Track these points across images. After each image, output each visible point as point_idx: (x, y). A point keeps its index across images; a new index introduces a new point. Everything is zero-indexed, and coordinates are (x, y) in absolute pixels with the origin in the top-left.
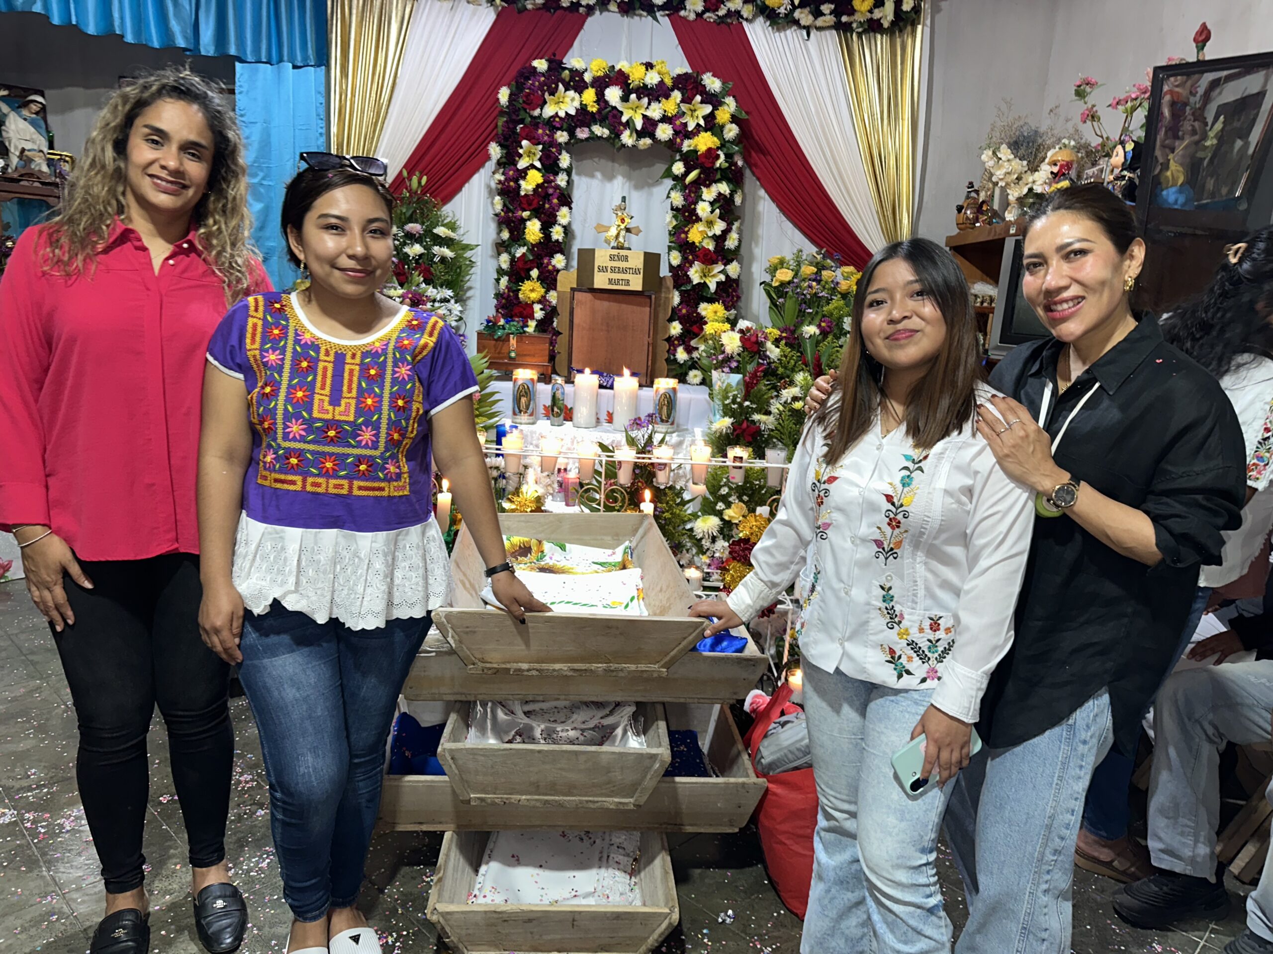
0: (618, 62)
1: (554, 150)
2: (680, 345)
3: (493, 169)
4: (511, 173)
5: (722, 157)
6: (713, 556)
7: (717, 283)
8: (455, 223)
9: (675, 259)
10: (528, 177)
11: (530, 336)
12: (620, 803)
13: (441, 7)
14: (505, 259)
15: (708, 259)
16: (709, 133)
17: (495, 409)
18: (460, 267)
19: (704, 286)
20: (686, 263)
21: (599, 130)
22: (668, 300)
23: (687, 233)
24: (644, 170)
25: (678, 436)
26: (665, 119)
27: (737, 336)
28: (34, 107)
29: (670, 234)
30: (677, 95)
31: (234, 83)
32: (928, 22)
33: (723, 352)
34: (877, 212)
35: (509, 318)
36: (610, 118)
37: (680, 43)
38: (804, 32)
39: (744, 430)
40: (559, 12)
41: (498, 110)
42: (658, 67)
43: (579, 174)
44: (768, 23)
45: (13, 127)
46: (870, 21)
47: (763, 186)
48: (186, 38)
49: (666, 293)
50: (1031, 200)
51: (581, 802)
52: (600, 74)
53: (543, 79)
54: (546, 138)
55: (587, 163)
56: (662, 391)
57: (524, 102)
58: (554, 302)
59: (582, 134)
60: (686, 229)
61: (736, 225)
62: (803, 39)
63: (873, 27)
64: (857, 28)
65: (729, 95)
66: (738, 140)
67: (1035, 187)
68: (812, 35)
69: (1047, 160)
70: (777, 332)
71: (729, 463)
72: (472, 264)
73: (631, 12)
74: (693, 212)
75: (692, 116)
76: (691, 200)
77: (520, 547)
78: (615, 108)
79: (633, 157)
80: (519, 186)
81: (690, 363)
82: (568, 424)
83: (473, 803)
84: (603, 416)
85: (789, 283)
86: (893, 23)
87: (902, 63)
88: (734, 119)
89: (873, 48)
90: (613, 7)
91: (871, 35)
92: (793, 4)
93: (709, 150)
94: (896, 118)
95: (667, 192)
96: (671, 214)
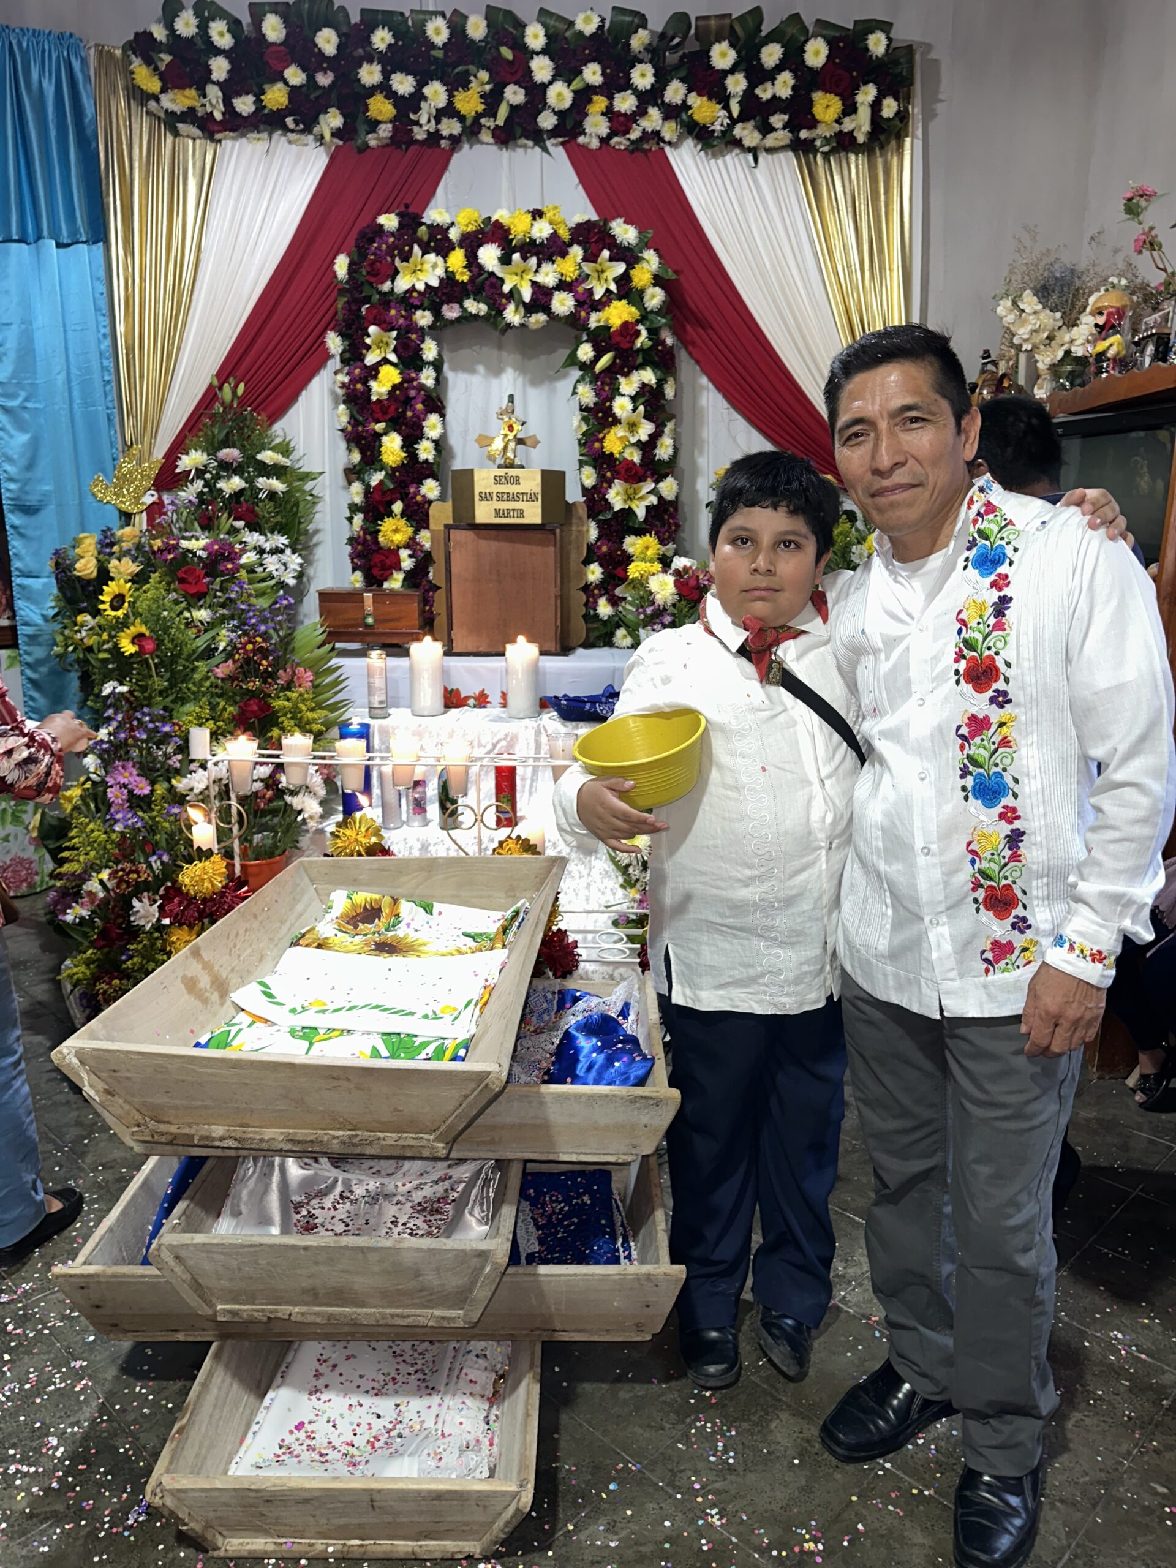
0: (495, 211)
1: (414, 337)
2: (601, 595)
3: (336, 367)
4: (357, 371)
5: (644, 333)
7: (647, 507)
8: (288, 444)
9: (588, 477)
10: (380, 376)
11: (396, 593)
12: (445, 1317)
13: (253, 151)
14: (357, 489)
15: (633, 475)
16: (624, 302)
18: (297, 505)
19: (629, 513)
20: (604, 482)
21: (473, 306)
22: (582, 534)
23: (601, 441)
24: (543, 358)
26: (563, 285)
27: (669, 580)
29: (580, 444)
30: (577, 252)
32: (919, 133)
33: (653, 603)
36: (487, 288)
37: (582, 181)
38: (750, 157)
40: (413, 148)
41: (336, 287)
42: (549, 215)
43: (454, 369)
44: (699, 147)
46: (840, 135)
47: (705, 371)
49: (577, 525)
50: (1069, 368)
51: (382, 1314)
52: (471, 228)
53: (391, 240)
54: (401, 321)
55: (465, 353)
57: (369, 273)
58: (427, 545)
59: (451, 312)
60: (601, 436)
61: (669, 427)
62: (749, 167)
63: (844, 143)
64: (822, 146)
65: (649, 248)
66: (666, 309)
67: (1073, 349)
68: (761, 160)
69: (1088, 310)
72: (315, 499)
73: (511, 142)
74: (609, 412)
75: (599, 279)
76: (604, 394)
78: (492, 274)
79: (524, 341)
80: (369, 389)
81: (616, 619)
86: (870, 137)
87: (887, 192)
88: (658, 281)
89: (846, 173)
90: (486, 136)
91: (843, 154)
92: (730, 117)
93: (625, 324)
94: (882, 269)
95: (573, 387)
96: (579, 415)
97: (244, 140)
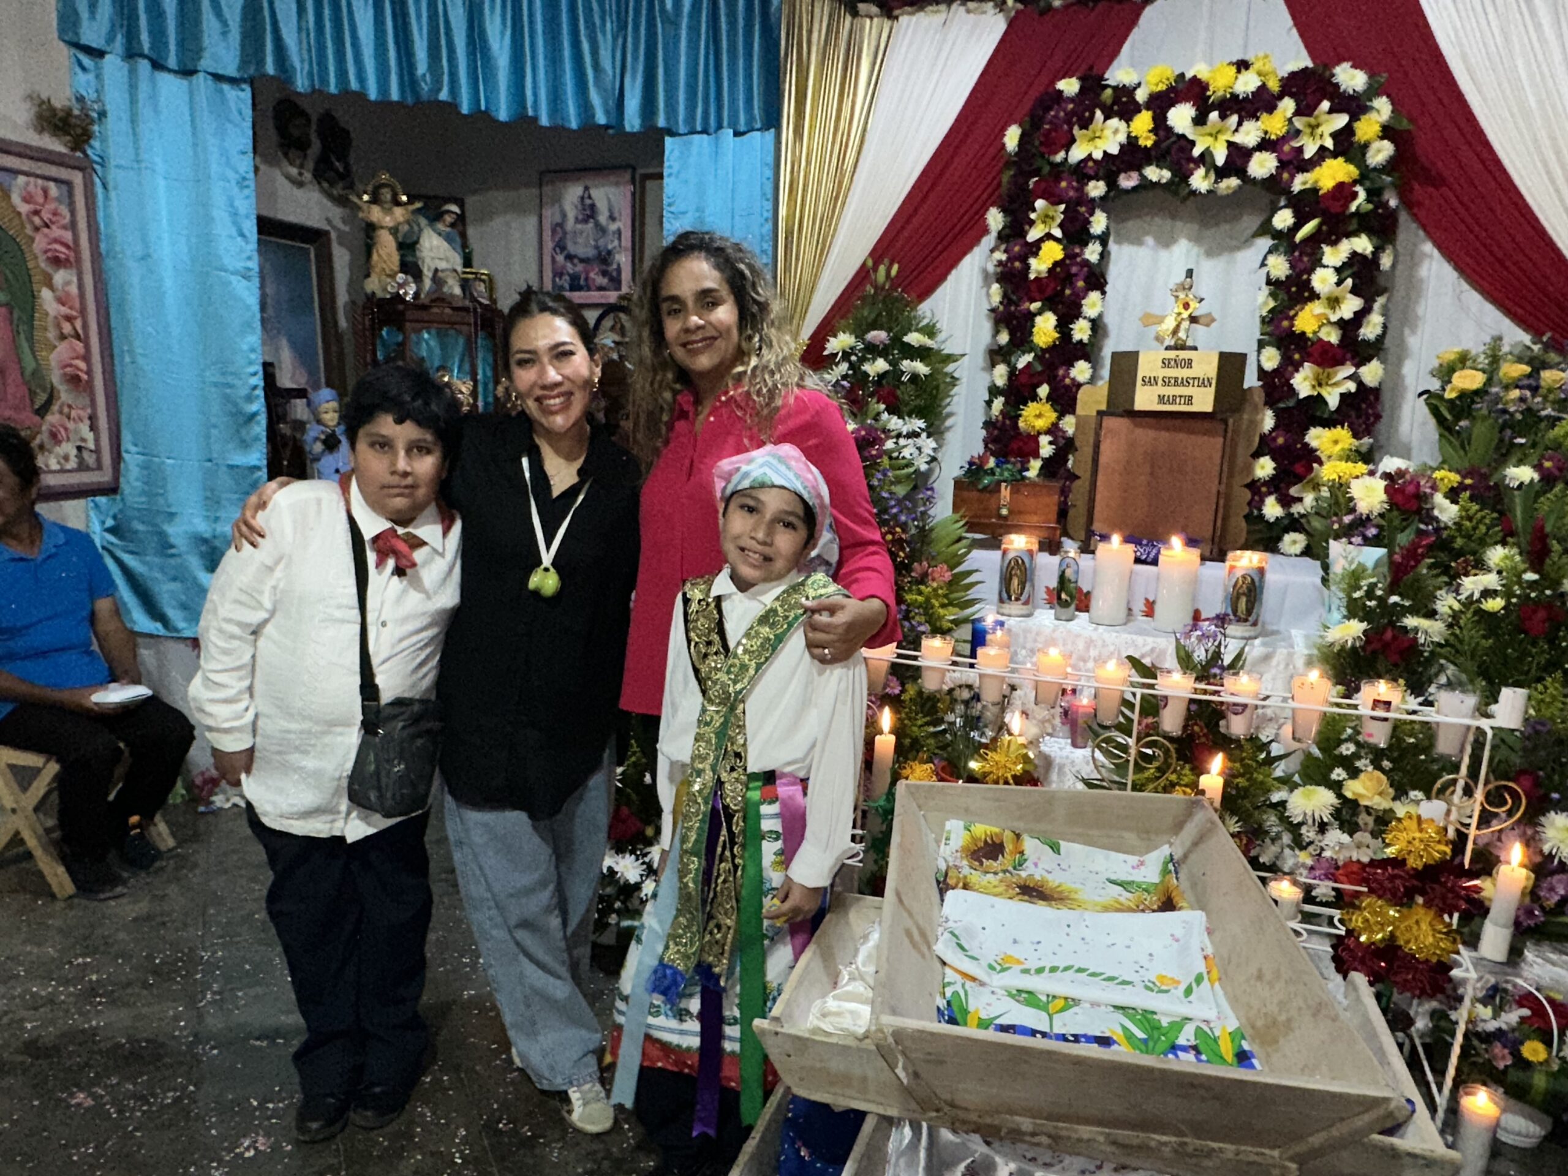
0: (1191, 65)
1: (1083, 209)
2: (1270, 493)
3: (992, 244)
4: (1017, 249)
5: (1362, 195)
6: (1319, 856)
7: (1342, 395)
8: (934, 325)
9: (1269, 359)
10: (1041, 253)
11: (1033, 484)
13: (930, 24)
14: (1001, 371)
15: (1328, 357)
16: (1341, 160)
17: (972, 594)
18: (937, 387)
19: (1319, 400)
20: (1289, 365)
21: (1154, 173)
22: (1255, 424)
23: (1292, 319)
25: (1264, 644)
26: (1265, 144)
27: (1380, 485)
29: (1263, 320)
30: (1288, 105)
31: (663, 164)
33: (1353, 510)
35: (1002, 456)
36: (1173, 151)
37: (1296, 24)
39: (1387, 644)
41: (1003, 161)
42: (1257, 65)
43: (1118, 242)
47: (1430, 236)
48: (607, 112)
49: (1250, 413)
52: (1161, 87)
53: (1071, 106)
54: (1071, 193)
55: (1133, 224)
56: (1239, 574)
57: (1041, 143)
58: (1070, 431)
59: (1128, 181)
60: (1292, 313)
61: (1380, 301)
65: (1381, 95)
66: (1391, 166)
70: (1454, 478)
71: (1364, 709)
72: (954, 381)
74: (1307, 285)
75: (1312, 134)
76: (1301, 266)
77: (986, 842)
78: (1183, 136)
79: (1207, 208)
80: (1028, 267)
81: (1286, 522)
82: (1083, 616)
84: (1139, 606)
85: (1477, 392)
88: (1387, 132)
93: (1340, 186)
95: (1261, 258)
96: (1266, 290)
97: (922, 14)
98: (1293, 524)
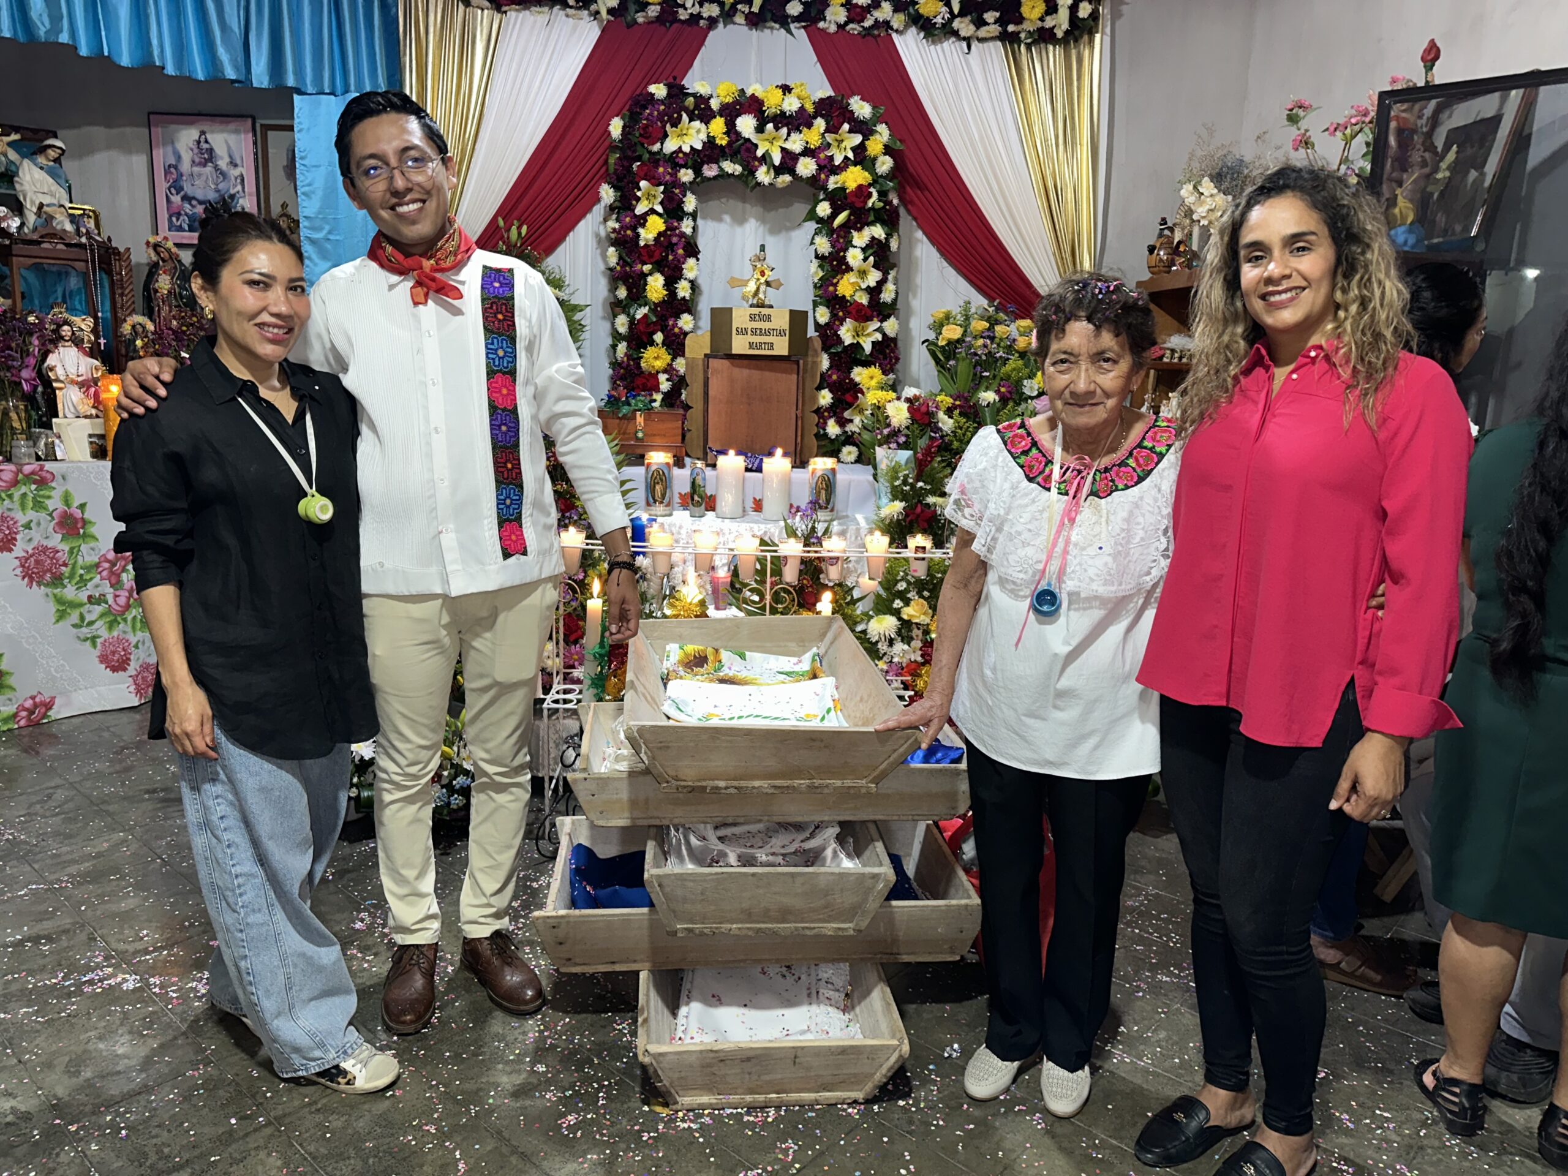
0: (750, 85)
1: (677, 191)
2: (830, 417)
3: (604, 214)
4: (628, 219)
5: (875, 195)
6: (891, 662)
7: (873, 343)
8: (562, 280)
9: (822, 316)
10: (647, 224)
11: (656, 412)
12: (839, 929)
13: (535, 22)
14: (621, 321)
15: (862, 315)
16: (859, 167)
19: (857, 346)
20: (837, 320)
21: (731, 167)
22: (816, 364)
23: (835, 285)
24: (781, 210)
25: (840, 524)
26: (807, 152)
27: (904, 406)
28: (52, 154)
29: (815, 286)
30: (820, 124)
31: (292, 118)
32: (1108, 30)
33: (889, 425)
34: (1054, 255)
35: (631, 391)
36: (742, 152)
37: (819, 60)
38: (964, 44)
39: (918, 516)
40: (675, 25)
41: (607, 143)
42: (797, 91)
43: (704, 218)
44: (922, 35)
45: (28, 178)
46: (1041, 30)
47: (920, 227)
48: (236, 68)
49: (813, 356)
51: (796, 929)
52: (729, 100)
53: (662, 107)
55: (714, 204)
56: (819, 473)
57: (641, 135)
58: (682, 371)
59: (710, 171)
60: (835, 281)
61: (892, 274)
62: (963, 53)
63: (1044, 36)
64: (1026, 38)
65: (881, 122)
66: (892, 175)
68: (973, 47)
70: (949, 401)
71: (909, 553)
73: (761, 24)
74: (843, 261)
75: (839, 147)
76: (839, 246)
77: (695, 656)
78: (748, 140)
79: (768, 197)
80: (638, 236)
81: (843, 438)
82: (710, 514)
83: (680, 935)
84: (750, 504)
85: (958, 341)
86: (1067, 33)
87: (1079, 79)
88: (888, 150)
89: (1045, 61)
90: (739, 19)
91: (1042, 45)
92: (951, 12)
93: (860, 187)
94: (1074, 143)
95: (810, 237)
96: (816, 263)
97: (527, 12)
98: (849, 439)
